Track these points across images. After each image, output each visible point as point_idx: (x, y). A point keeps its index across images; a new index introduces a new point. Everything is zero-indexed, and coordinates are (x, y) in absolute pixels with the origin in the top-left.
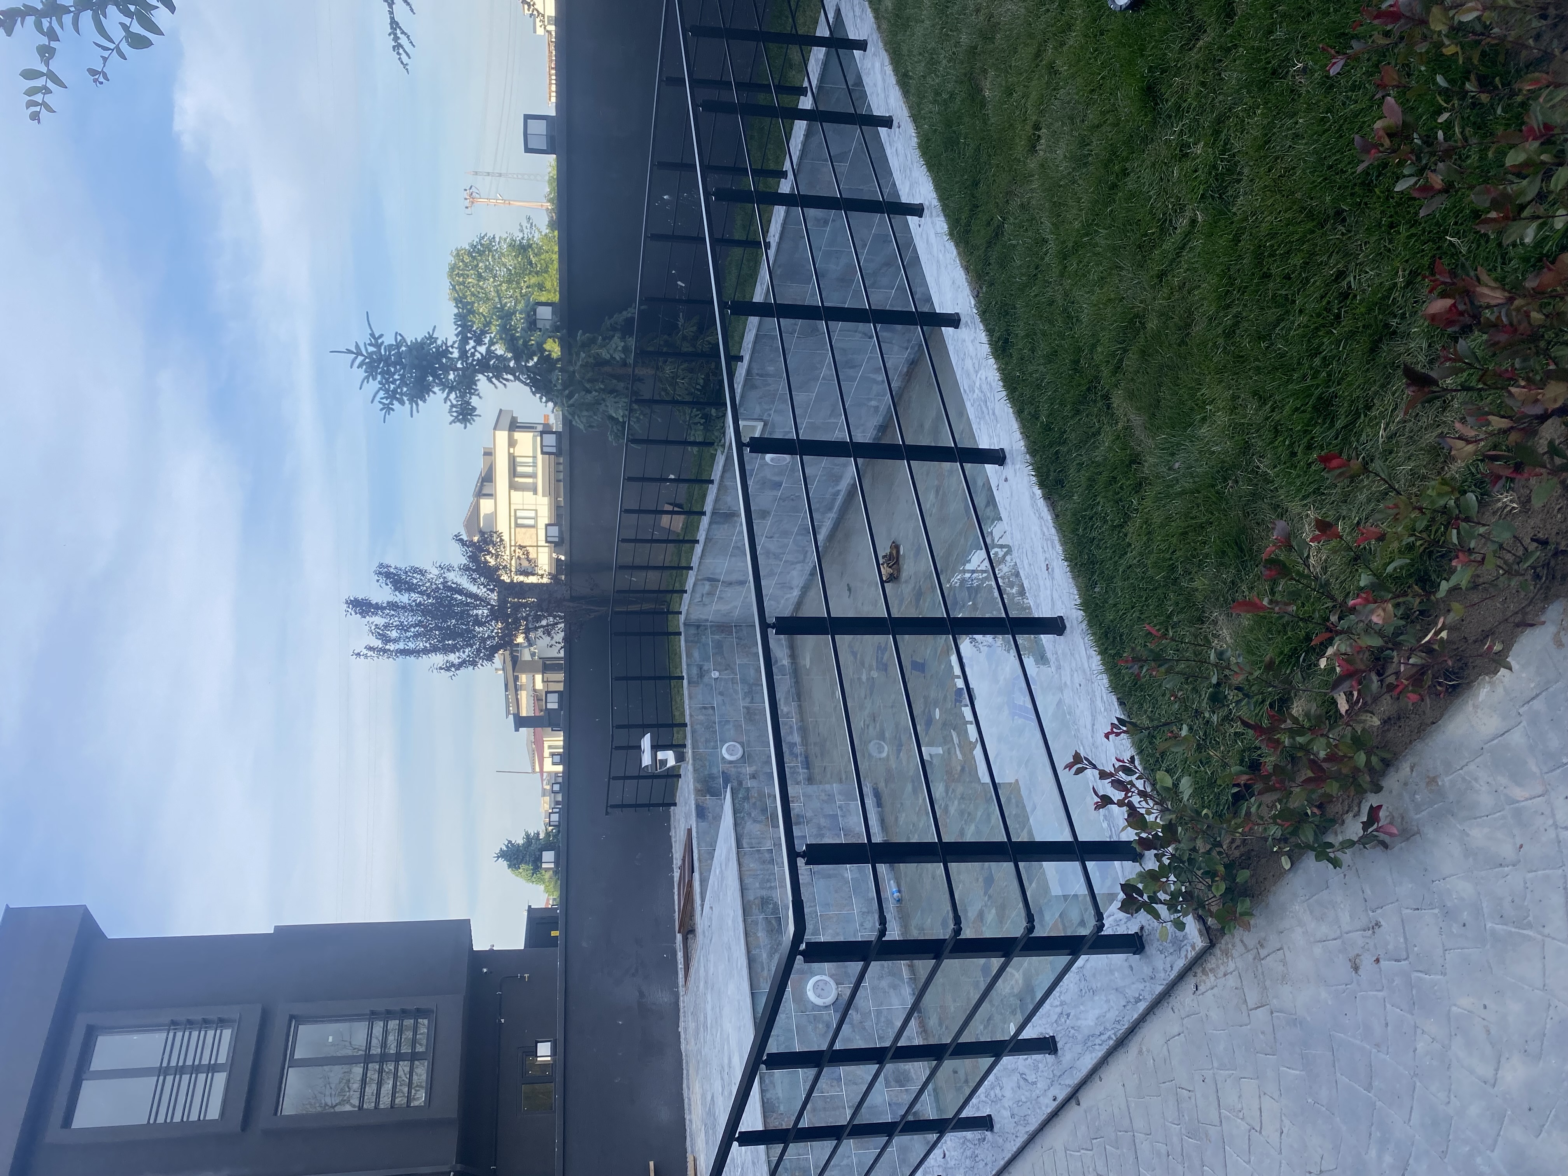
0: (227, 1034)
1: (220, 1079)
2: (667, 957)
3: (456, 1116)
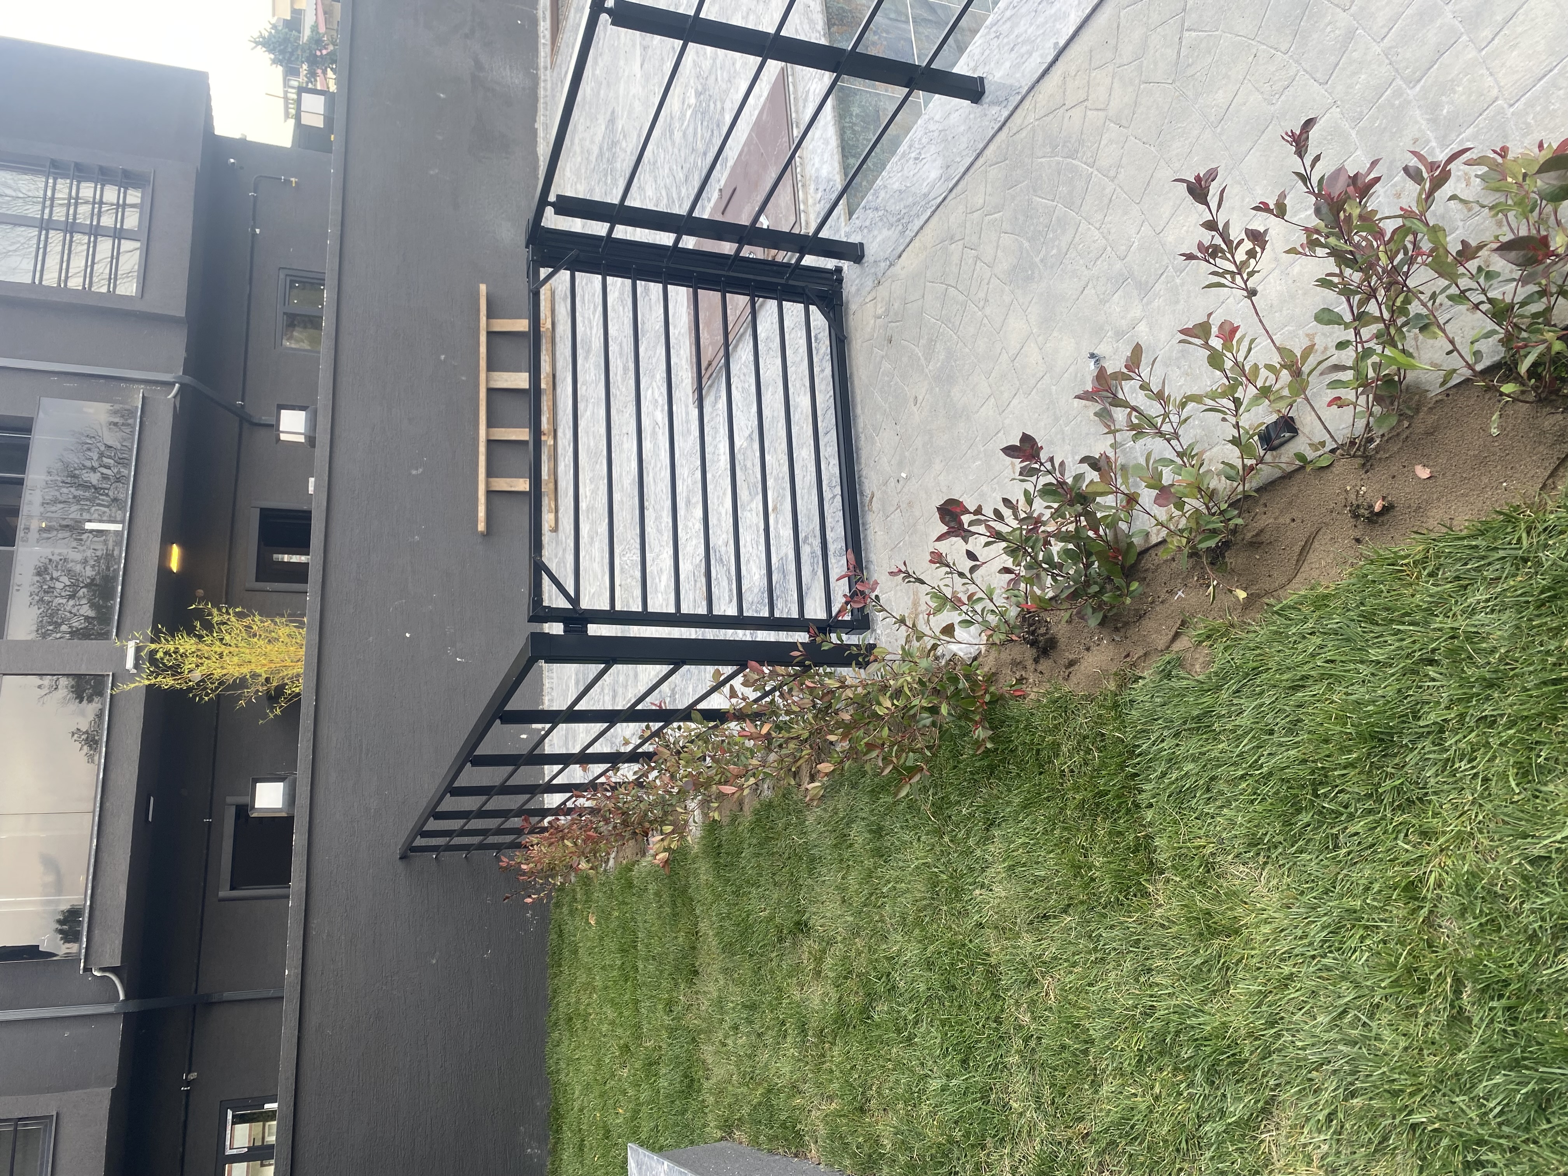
2: (522, 25)
3: (183, 315)
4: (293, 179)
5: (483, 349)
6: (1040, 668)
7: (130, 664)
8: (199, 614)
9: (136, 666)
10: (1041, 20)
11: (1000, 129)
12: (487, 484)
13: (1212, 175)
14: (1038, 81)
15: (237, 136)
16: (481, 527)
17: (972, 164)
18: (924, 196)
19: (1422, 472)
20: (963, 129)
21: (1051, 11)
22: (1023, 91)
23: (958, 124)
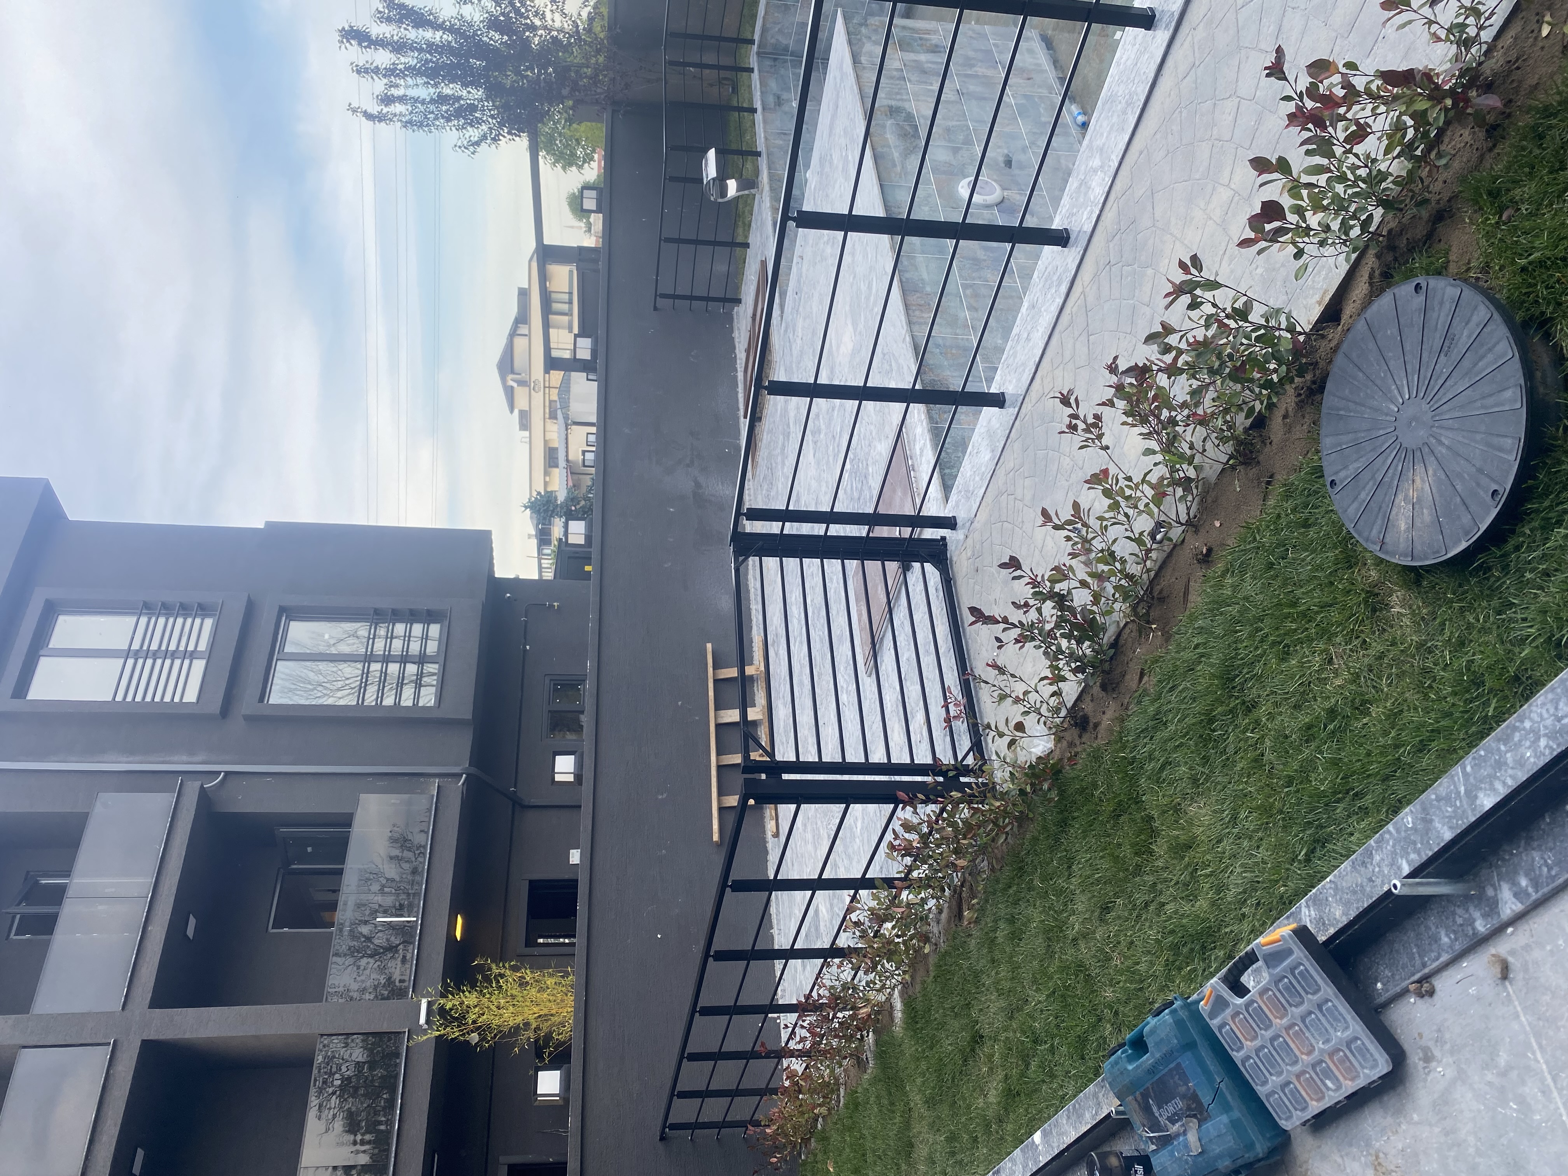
0: (209, 623)
1: (199, 665)
2: (729, 452)
3: (471, 717)
4: (556, 604)
5: (711, 693)
6: (1083, 740)
7: (422, 1020)
8: (481, 969)
9: (428, 1021)
10: (1026, 351)
11: (1016, 418)
12: (719, 801)
13: (1070, 392)
14: (1030, 385)
15: (512, 576)
16: (716, 837)
17: (1005, 444)
18: (983, 473)
19: (1217, 524)
20: (998, 425)
21: (1031, 344)
22: (1024, 393)
23: (995, 424)
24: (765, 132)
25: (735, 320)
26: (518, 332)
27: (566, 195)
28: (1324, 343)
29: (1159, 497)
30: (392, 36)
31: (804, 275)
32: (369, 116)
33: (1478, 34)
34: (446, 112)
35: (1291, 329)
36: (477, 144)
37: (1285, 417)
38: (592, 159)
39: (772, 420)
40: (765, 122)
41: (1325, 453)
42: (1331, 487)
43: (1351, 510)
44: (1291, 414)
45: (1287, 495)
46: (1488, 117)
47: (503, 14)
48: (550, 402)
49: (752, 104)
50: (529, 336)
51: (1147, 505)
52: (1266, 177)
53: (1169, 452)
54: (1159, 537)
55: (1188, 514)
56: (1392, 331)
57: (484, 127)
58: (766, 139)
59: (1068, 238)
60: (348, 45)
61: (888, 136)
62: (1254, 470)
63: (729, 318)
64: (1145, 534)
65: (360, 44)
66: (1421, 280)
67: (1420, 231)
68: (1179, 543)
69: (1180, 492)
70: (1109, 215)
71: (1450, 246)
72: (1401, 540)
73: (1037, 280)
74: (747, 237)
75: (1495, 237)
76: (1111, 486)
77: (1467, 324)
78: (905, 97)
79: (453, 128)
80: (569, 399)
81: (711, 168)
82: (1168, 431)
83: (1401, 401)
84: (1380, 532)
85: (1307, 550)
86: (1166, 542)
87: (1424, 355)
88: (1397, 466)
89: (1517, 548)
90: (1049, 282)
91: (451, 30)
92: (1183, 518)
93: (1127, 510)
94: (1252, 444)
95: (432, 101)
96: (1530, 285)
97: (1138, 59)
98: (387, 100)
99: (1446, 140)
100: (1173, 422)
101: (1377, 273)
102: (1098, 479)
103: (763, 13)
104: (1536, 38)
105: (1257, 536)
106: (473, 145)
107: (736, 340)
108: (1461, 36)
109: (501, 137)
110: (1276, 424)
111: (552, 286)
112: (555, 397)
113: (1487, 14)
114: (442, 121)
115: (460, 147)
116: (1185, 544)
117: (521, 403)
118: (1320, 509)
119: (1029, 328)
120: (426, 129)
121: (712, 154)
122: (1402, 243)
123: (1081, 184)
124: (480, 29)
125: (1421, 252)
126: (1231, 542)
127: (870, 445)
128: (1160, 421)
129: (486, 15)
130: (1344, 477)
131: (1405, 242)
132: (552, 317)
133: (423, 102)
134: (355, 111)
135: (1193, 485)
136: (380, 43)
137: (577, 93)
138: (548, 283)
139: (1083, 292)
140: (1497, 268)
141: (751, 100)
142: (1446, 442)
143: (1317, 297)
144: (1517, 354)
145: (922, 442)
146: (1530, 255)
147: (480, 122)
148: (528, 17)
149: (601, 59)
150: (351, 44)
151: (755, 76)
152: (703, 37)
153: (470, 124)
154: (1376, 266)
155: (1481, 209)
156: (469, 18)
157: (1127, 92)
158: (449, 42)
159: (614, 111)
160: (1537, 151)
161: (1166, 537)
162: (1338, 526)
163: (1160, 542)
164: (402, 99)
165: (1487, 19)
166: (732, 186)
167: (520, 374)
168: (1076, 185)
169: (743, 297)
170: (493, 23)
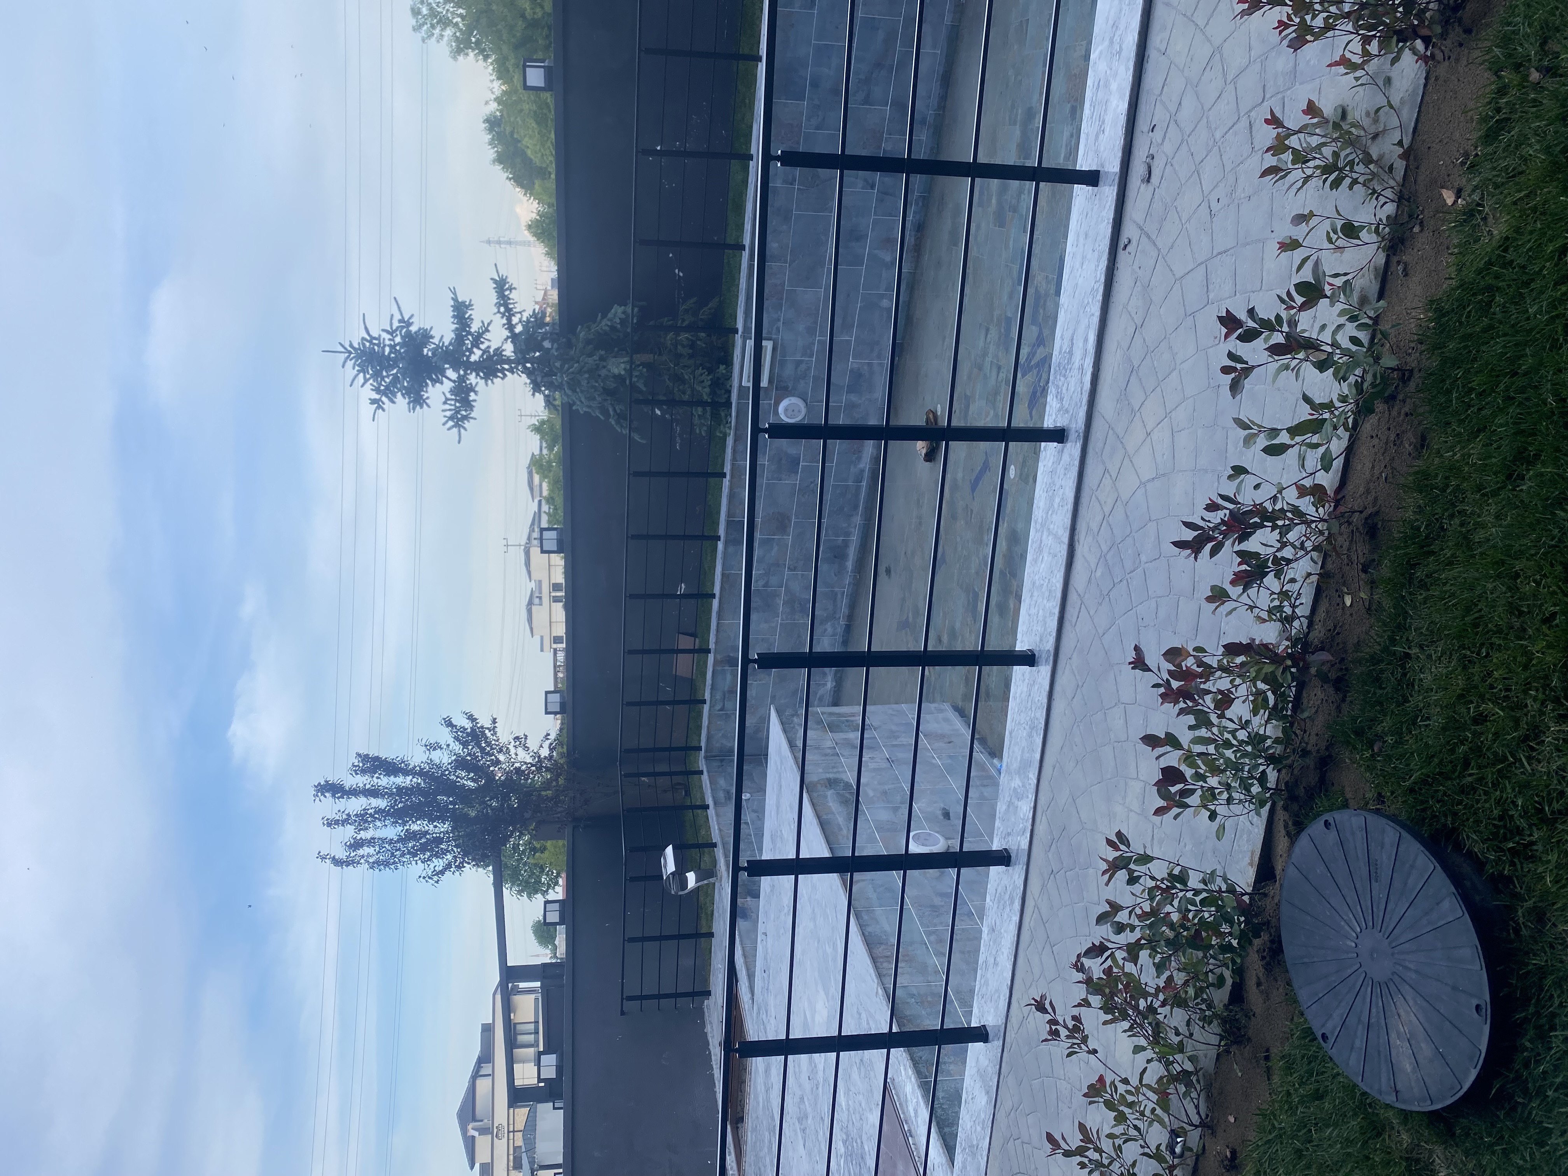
11: (1003, 1050)
13: (1044, 997)
18: (984, 1121)
19: (1232, 1119)
20: (987, 1062)
21: (999, 969)
22: (1004, 1021)
23: (984, 1062)
24: (718, 824)
25: (706, 1014)
26: (481, 1073)
27: (531, 924)
28: (1268, 901)
29: (1164, 1102)
30: (365, 785)
31: (769, 951)
32: (337, 862)
33: (1294, 612)
34: (413, 847)
35: (1231, 890)
36: (442, 872)
37: (1259, 984)
38: (557, 883)
39: (754, 1116)
40: (717, 815)
41: (1305, 1007)
42: (1324, 1041)
43: (1353, 1061)
44: (1263, 980)
45: (1289, 1069)
46: (1329, 675)
47: (469, 754)
48: (515, 1148)
49: (704, 801)
50: (492, 1075)
51: (1153, 1110)
52: (1160, 750)
53: (1158, 1043)
54: (1178, 1150)
55: (1198, 1113)
56: (1320, 869)
57: (449, 857)
58: (720, 830)
59: (1009, 857)
60: (322, 798)
61: (831, 804)
62: (1248, 1047)
63: (700, 1013)
64: (1163, 1148)
65: (333, 796)
66: (1327, 816)
67: (1313, 778)
68: (1200, 1152)
69: (1182, 1089)
70: (1041, 828)
71: (1343, 787)
72: (1413, 1084)
73: (991, 903)
74: (711, 927)
75: (1375, 768)
76: (1112, 1095)
77: (1382, 848)
78: (841, 770)
79: (419, 862)
80: (535, 1138)
81: (669, 862)
82: (1150, 1020)
83: (1354, 935)
84: (1389, 1079)
85: (1328, 1126)
86: (1188, 1154)
87: (1357, 886)
88: (1377, 1004)
89: (1526, 1065)
90: (1002, 902)
91: (421, 773)
92: (1196, 1120)
93: (1136, 1122)
94: (1237, 1020)
95: (400, 840)
96: (1422, 802)
97: (1030, 691)
98: (357, 844)
99: (1305, 701)
100: (1151, 1009)
101: (1290, 823)
102: (1095, 1090)
103: (707, 723)
104: (1343, 609)
105: (1275, 1123)
106: (437, 874)
107: (709, 1036)
108: (1281, 616)
109: (465, 865)
110: (1253, 995)
111: (516, 1018)
112: (519, 1142)
113: (1295, 596)
114: (408, 856)
115: (424, 878)
116: (1207, 1152)
117: (482, 1156)
118: (1326, 1075)
119: (994, 952)
120: (392, 867)
121: (669, 850)
122: (1301, 792)
123: (1009, 806)
124: (448, 769)
125: (1320, 797)
126: (1252, 1136)
127: (861, 1119)
128: (1139, 1012)
129: (454, 758)
130: (1331, 1026)
131: (1303, 790)
132: (517, 1051)
133: (391, 842)
134: (323, 858)
135: (1194, 1079)
136: (354, 792)
137: (539, 814)
138: (512, 1015)
139: (1036, 906)
140: (1388, 794)
141: (703, 798)
142: (1412, 966)
143: (1247, 860)
144: (1437, 864)
145: (915, 1100)
146: (1410, 777)
147: (445, 852)
148: (493, 754)
149: (561, 781)
150: (325, 797)
151: (705, 777)
152: (655, 750)
153: (435, 855)
154: (1287, 817)
155: (1355, 748)
156: (437, 761)
157: (1028, 718)
158: (419, 784)
159: (574, 828)
160: (1380, 692)
161: (1185, 1148)
162: (1351, 1088)
163: (1181, 1156)
164: (371, 842)
165: (1296, 599)
166: (691, 877)
167: (482, 1121)
168: (1004, 807)
169: (712, 988)
170: (460, 763)
